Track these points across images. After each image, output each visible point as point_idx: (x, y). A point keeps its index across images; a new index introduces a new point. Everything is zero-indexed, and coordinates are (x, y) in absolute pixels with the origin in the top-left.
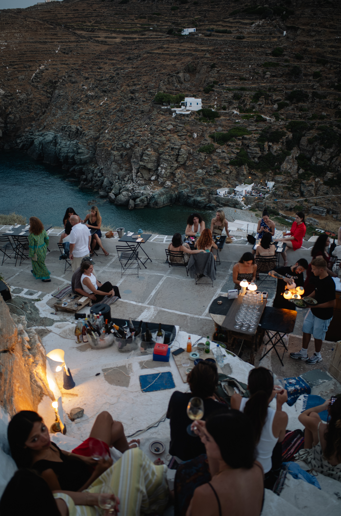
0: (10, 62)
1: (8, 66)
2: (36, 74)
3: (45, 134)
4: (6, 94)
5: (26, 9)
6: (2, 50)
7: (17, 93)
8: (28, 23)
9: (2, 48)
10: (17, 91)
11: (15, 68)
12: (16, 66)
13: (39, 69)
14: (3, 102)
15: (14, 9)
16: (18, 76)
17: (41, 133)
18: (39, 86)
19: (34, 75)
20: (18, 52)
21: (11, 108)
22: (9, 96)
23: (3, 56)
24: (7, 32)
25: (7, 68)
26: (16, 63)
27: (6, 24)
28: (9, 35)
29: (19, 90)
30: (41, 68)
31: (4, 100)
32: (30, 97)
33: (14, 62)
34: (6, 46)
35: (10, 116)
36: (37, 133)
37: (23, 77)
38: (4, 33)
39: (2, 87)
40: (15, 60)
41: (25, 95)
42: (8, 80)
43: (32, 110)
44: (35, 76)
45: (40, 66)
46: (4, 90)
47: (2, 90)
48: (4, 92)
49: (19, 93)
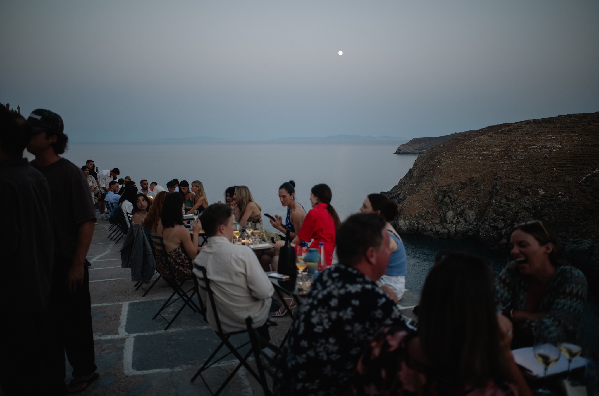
0: (559, 164)
1: (556, 168)
2: (586, 177)
3: (581, 241)
4: (546, 195)
5: (594, 113)
6: (554, 152)
7: (559, 195)
8: (591, 127)
9: (554, 150)
10: (560, 193)
11: (563, 170)
12: (565, 169)
13: (593, 173)
14: (541, 203)
15: (579, 114)
16: (565, 178)
17: (575, 240)
18: (587, 190)
19: (584, 178)
20: (572, 154)
21: (547, 210)
22: (548, 197)
23: (553, 158)
24: (564, 135)
25: (555, 169)
26: (566, 165)
27: (565, 127)
28: (566, 138)
29: (562, 192)
30: (594, 172)
31: (541, 201)
32: (574, 200)
33: (564, 164)
34: (559, 148)
35: (545, 218)
36: (571, 240)
37: (571, 179)
38: (560, 136)
39: (543, 187)
40: (565, 162)
41: (568, 198)
42: (552, 181)
43: (572, 214)
44: (585, 179)
45: (594, 169)
46: (544, 191)
47: (542, 190)
48: (544, 193)
49: (561, 195)
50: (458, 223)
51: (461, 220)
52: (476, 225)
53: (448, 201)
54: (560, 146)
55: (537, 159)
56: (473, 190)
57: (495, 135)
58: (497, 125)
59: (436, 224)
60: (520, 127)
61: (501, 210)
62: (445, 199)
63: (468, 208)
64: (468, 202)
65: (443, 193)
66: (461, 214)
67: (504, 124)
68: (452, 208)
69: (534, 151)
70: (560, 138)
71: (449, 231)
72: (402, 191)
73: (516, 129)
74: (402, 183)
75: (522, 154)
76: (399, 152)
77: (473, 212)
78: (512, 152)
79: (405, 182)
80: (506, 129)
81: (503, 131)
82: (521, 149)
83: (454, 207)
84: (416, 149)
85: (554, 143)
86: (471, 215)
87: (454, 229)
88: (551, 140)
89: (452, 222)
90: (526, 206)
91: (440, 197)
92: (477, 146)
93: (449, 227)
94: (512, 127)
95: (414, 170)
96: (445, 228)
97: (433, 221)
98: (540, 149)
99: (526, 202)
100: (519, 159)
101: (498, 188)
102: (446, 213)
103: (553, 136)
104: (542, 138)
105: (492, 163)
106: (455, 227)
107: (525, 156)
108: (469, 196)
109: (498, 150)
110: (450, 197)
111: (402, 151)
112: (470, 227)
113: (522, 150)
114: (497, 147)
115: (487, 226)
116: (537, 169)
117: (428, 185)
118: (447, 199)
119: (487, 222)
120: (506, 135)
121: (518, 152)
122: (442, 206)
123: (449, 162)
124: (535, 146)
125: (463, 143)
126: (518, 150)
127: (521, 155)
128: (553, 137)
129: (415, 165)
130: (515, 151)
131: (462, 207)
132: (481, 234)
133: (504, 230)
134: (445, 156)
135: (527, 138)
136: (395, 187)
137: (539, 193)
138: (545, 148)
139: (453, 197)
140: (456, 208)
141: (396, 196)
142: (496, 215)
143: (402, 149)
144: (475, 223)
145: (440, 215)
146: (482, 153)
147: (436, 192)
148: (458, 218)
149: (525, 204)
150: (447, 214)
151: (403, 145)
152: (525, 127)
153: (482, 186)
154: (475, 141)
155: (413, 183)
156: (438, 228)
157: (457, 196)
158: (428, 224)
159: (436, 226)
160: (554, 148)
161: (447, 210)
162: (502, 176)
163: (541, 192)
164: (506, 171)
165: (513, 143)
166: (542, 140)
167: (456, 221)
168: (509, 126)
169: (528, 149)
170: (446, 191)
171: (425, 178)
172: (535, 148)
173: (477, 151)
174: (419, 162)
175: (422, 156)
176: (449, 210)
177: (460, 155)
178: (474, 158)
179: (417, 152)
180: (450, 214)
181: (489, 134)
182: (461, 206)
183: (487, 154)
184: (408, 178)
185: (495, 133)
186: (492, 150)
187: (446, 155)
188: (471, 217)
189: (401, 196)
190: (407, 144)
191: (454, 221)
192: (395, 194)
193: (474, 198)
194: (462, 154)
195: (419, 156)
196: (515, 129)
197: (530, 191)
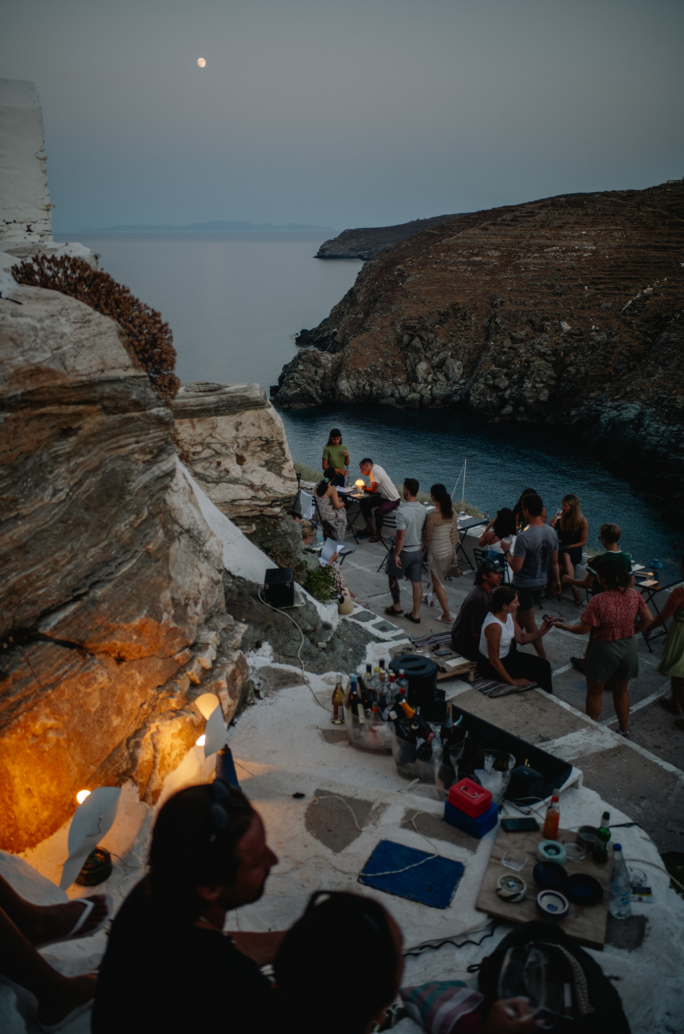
0: (593, 278)
1: (587, 285)
2: (633, 301)
3: (624, 406)
4: (572, 331)
5: (645, 191)
6: (585, 257)
7: (592, 331)
8: (641, 214)
9: (585, 255)
10: (593, 327)
11: (598, 289)
12: (601, 286)
13: (643, 293)
14: (564, 344)
15: (623, 192)
16: (601, 302)
17: (616, 404)
18: (633, 322)
19: (630, 302)
20: (612, 262)
21: (574, 356)
22: (576, 335)
23: (584, 269)
24: (600, 228)
25: (586, 287)
26: (603, 281)
27: (602, 215)
28: (603, 233)
29: (596, 326)
30: (645, 291)
31: (565, 341)
32: (614, 340)
33: (600, 278)
34: (592, 251)
35: (570, 369)
36: (609, 404)
37: (610, 305)
38: (594, 230)
39: (568, 318)
40: (602, 276)
41: (605, 336)
42: (582, 309)
43: (610, 363)
44: (631, 304)
45: (645, 288)
46: (570, 325)
47: (566, 324)
48: (569, 328)
49: (596, 331)
50: (435, 381)
51: (441, 377)
52: (464, 384)
53: (420, 346)
54: (594, 248)
55: (559, 270)
56: (459, 325)
57: (491, 227)
58: (494, 209)
59: (400, 384)
60: (530, 212)
61: (503, 358)
62: (413, 342)
63: (451, 356)
64: (450, 345)
65: (410, 332)
66: (440, 366)
67: (504, 207)
68: (425, 357)
69: (554, 257)
70: (593, 234)
71: (422, 396)
72: (338, 329)
73: (525, 217)
74: (337, 313)
75: (536, 261)
76: (323, 255)
77: (459, 363)
78: (519, 257)
79: (343, 313)
80: (508, 217)
81: (504, 220)
82: (533, 253)
83: (429, 354)
84: (352, 250)
85: (585, 243)
86: (456, 368)
87: (429, 392)
88: (580, 236)
89: (426, 381)
90: (542, 350)
91: (406, 338)
92: (464, 246)
93: (422, 389)
94: (518, 213)
95: (358, 291)
96: (415, 391)
97: (395, 379)
98: (563, 252)
99: (542, 345)
100: (531, 271)
101: (498, 320)
102: (416, 366)
103: (582, 230)
104: (566, 233)
105: (488, 278)
106: (431, 390)
107: (540, 264)
108: (452, 336)
109: (497, 254)
110: (421, 339)
111: (328, 253)
112: (455, 388)
113: (535, 255)
114: (495, 249)
115: (482, 386)
116: (558, 287)
117: (384, 317)
118: (417, 342)
119: (482, 380)
120: (510, 228)
121: (529, 258)
122: (409, 354)
123: (418, 276)
124: (555, 248)
125: (440, 241)
126: (529, 255)
127: (534, 263)
128: (583, 233)
129: (359, 281)
130: (524, 257)
131: (442, 355)
132: (472, 399)
133: (508, 392)
134: (411, 265)
135: (543, 233)
136: (325, 320)
137: (561, 329)
138: (571, 252)
139: (426, 338)
140: (432, 357)
141: (328, 336)
142: (496, 366)
143: (327, 249)
144: (462, 381)
145: (407, 369)
146: (472, 259)
147: (398, 330)
148: (435, 374)
149: (540, 347)
150: (418, 367)
151: (329, 242)
152: (539, 213)
153: (473, 318)
154: (459, 238)
155: (357, 314)
156: (404, 390)
157: (433, 336)
158: (386, 385)
159: (400, 388)
160: (585, 251)
161: (417, 361)
162: (504, 300)
163: (566, 326)
164: (510, 291)
165: (520, 242)
166: (565, 236)
167: (432, 378)
168: (513, 211)
169: (544, 252)
170: (415, 327)
171: (379, 305)
172: (555, 252)
173: (464, 257)
174: (366, 276)
175: (370, 265)
176: (421, 360)
177: (436, 263)
178: (459, 269)
179: (353, 254)
180: (423, 366)
181: (482, 226)
182: (439, 353)
183: (480, 261)
184: (348, 305)
185: (491, 224)
186: (488, 255)
187: (412, 262)
188: (456, 371)
189: (338, 338)
190: (335, 240)
191: (430, 379)
192: (326, 334)
193: (460, 339)
194: (438, 261)
195: (365, 264)
196: (523, 217)
197: (548, 326)
